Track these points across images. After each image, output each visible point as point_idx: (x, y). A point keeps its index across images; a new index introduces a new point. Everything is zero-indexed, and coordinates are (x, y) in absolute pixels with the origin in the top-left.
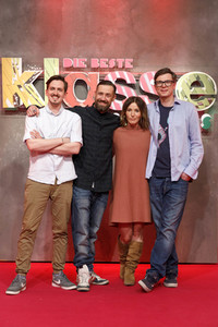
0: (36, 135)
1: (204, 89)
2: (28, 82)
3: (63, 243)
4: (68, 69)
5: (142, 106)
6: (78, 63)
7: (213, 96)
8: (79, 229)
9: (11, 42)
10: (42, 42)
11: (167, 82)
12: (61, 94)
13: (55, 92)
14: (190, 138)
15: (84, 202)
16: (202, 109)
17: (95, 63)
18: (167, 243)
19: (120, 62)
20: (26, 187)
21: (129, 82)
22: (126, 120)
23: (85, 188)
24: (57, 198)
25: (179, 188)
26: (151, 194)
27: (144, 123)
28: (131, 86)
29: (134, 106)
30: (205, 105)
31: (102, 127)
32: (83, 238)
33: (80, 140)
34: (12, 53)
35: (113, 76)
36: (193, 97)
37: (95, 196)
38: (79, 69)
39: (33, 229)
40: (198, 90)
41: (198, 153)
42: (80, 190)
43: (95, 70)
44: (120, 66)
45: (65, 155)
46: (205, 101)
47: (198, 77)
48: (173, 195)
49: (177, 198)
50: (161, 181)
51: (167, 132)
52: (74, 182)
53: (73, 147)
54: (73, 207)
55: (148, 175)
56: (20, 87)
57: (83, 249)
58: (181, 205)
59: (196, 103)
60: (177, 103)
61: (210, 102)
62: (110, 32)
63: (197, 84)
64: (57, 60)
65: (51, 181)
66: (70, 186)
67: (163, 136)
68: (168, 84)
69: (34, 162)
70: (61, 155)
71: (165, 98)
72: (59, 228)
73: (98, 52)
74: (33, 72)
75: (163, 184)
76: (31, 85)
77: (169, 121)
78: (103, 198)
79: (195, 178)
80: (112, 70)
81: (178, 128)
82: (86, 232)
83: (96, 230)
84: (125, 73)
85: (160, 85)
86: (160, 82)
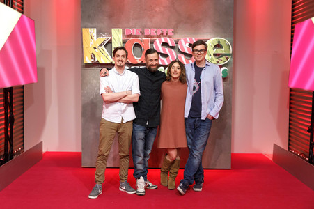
0: (108, 90)
1: (223, 49)
2: (101, 45)
3: (126, 162)
4: (128, 36)
5: (182, 66)
6: (135, 31)
7: (229, 55)
8: (137, 153)
9: (89, 17)
10: (110, 17)
11: (201, 50)
12: (124, 59)
13: (120, 58)
14: (215, 89)
15: (141, 135)
16: (221, 63)
17: (148, 31)
18: (196, 162)
19: (165, 31)
20: (101, 125)
21: (171, 45)
22: (170, 75)
23: (142, 125)
24: (122, 133)
25: (206, 124)
26: (186, 128)
27: (183, 78)
28: (173, 48)
29: (176, 65)
30: (224, 61)
31: (153, 82)
32: (140, 159)
33: (139, 92)
34: (89, 24)
35: (160, 41)
36: (215, 55)
37: (148, 131)
38: (136, 36)
39: (106, 154)
40: (219, 51)
41: (220, 101)
42: (138, 126)
43: (147, 36)
44: (165, 34)
45: (128, 103)
46: (224, 58)
47: (219, 42)
48: (201, 129)
49: (204, 132)
50: (193, 120)
51: (199, 85)
52: (134, 121)
53: (134, 98)
54: (133, 138)
55: (186, 115)
56: (95, 48)
57: (140, 167)
58: (206, 136)
59: (217, 60)
60: (207, 65)
61: (227, 59)
62: (157, 9)
63: (218, 46)
64: (121, 30)
65: (118, 121)
66: (131, 124)
67: (197, 88)
68: (202, 52)
69: (107, 108)
70: (125, 103)
71: (199, 61)
72: (124, 153)
73: (149, 23)
74: (104, 38)
75: (195, 122)
76: (103, 47)
77: (202, 77)
78: (154, 131)
79: (217, 118)
80: (159, 36)
81: (207, 83)
82: (142, 155)
83: (149, 152)
84: (168, 39)
85: (196, 53)
86: (197, 50)
